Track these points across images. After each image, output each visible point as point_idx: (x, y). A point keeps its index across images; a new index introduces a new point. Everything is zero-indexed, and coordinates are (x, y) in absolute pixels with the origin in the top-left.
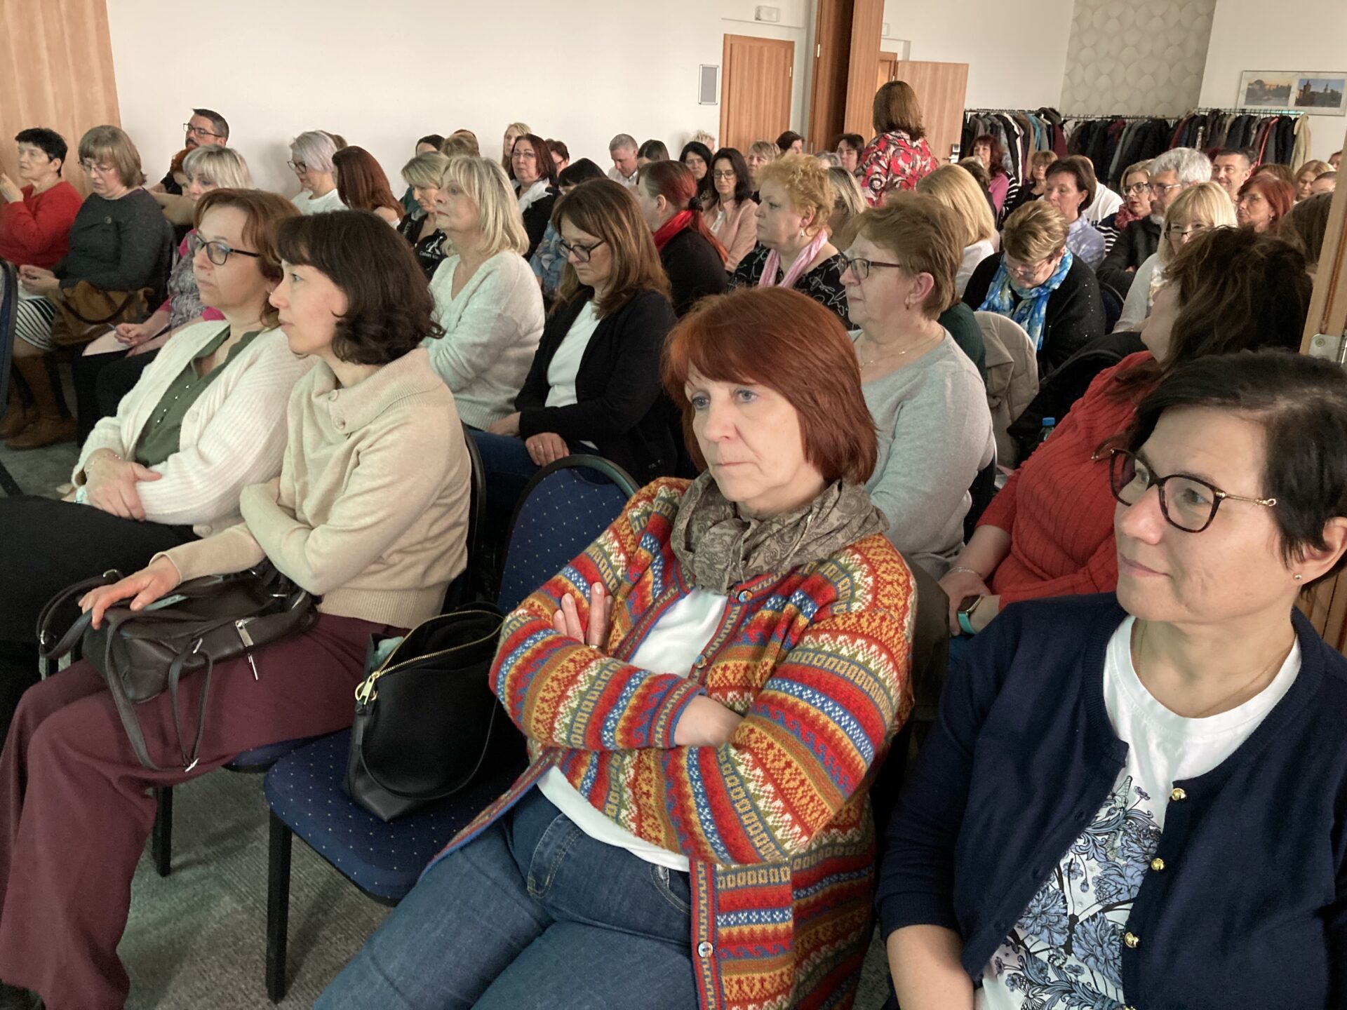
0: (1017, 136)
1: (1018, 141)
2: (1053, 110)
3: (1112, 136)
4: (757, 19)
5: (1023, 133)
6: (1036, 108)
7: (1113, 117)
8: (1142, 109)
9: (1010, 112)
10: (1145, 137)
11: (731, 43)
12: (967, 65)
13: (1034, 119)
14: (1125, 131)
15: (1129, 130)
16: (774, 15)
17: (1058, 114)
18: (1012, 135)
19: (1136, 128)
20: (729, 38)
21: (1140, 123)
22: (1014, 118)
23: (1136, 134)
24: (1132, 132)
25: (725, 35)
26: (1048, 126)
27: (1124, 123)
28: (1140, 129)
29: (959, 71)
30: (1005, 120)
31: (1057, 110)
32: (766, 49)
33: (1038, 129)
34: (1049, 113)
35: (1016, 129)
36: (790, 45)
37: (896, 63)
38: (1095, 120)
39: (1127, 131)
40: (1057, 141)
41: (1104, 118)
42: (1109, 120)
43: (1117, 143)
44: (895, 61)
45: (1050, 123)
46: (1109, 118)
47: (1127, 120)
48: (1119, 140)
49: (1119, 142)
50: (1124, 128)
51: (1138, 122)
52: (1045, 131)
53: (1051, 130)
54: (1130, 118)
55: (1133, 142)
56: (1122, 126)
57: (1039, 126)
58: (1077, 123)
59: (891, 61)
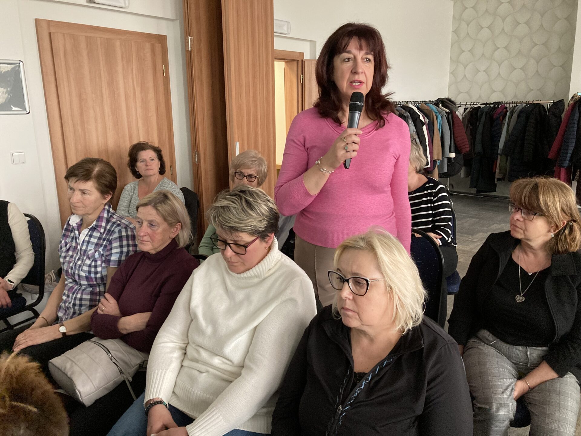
0: (423, 124)
1: (424, 128)
2: (449, 100)
3: (498, 118)
5: (427, 121)
6: (434, 99)
7: (495, 103)
8: (515, 96)
9: (414, 103)
10: (527, 118)
13: (434, 108)
14: (508, 114)
15: (512, 114)
17: (453, 102)
18: (419, 124)
19: (518, 111)
20: (44, 24)
21: (520, 107)
22: (418, 108)
23: (519, 116)
24: (515, 115)
25: (36, 20)
26: (447, 113)
27: (506, 108)
28: (521, 112)
30: (410, 110)
31: (453, 99)
33: (439, 117)
34: (445, 102)
35: (422, 118)
36: (161, 39)
37: (303, 62)
38: (480, 106)
39: (510, 114)
40: (456, 125)
41: (488, 104)
42: (492, 106)
43: (502, 124)
44: (302, 61)
45: (448, 111)
46: (492, 104)
47: (508, 105)
48: (504, 122)
49: (504, 123)
50: (507, 111)
51: (518, 106)
52: (445, 118)
53: (450, 116)
54: (510, 103)
55: (517, 123)
56: (505, 110)
57: (440, 114)
58: (465, 109)
59: (298, 61)
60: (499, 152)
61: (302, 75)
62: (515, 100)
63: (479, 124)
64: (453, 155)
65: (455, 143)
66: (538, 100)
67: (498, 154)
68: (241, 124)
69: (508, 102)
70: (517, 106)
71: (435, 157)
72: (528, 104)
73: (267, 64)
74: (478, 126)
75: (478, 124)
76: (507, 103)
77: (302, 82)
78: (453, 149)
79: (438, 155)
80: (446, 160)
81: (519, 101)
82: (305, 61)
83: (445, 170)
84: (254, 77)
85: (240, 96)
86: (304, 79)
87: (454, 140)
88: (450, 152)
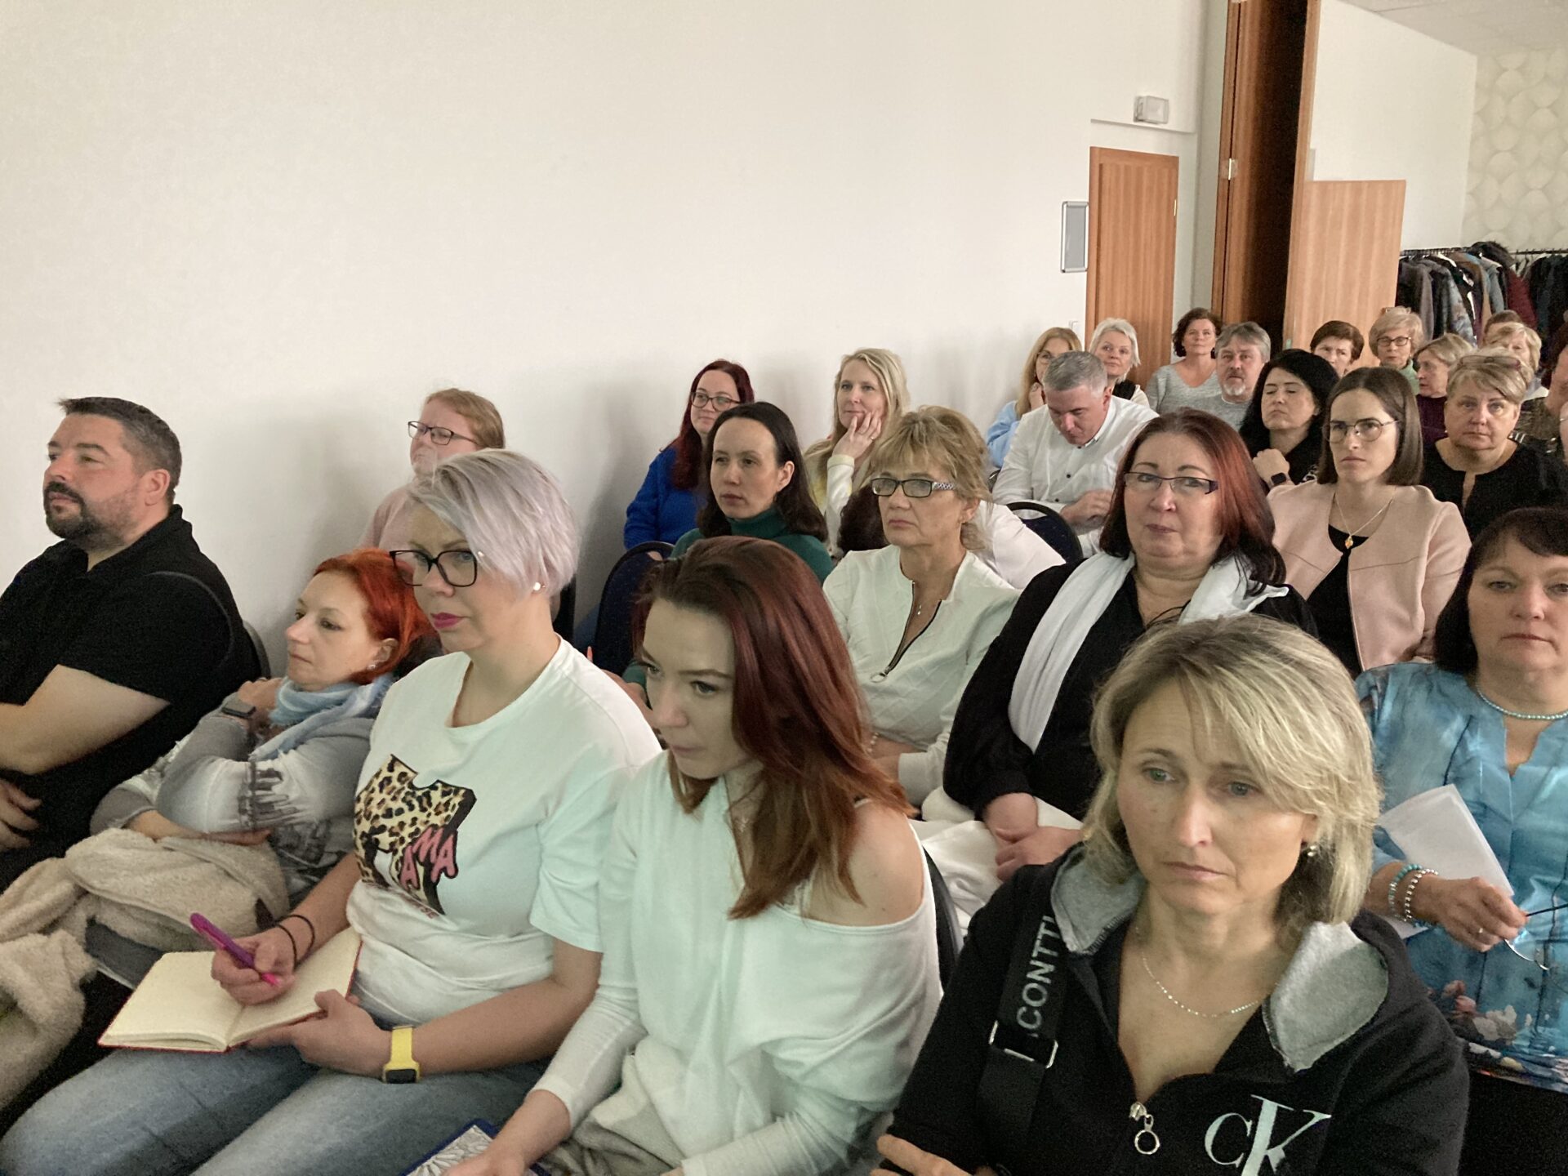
1: (1471, 296)
2: (1496, 245)
4: (1137, 119)
5: (1471, 283)
6: (1469, 243)
9: (1447, 252)
11: (1102, 162)
12: (1404, 182)
13: (1473, 259)
16: (1160, 112)
17: (1504, 250)
18: (1463, 288)
20: (1097, 152)
22: (1455, 260)
25: (1092, 148)
26: (1498, 269)
29: (1393, 191)
30: (1445, 263)
31: (1504, 245)
32: (1146, 169)
34: (1489, 250)
35: (1465, 278)
36: (1172, 162)
40: (1511, 290)
41: (1556, 252)
42: (1564, 255)
45: (1499, 265)
46: (1564, 252)
52: (1496, 278)
53: (1503, 276)
58: (1526, 262)
63: (1543, 289)
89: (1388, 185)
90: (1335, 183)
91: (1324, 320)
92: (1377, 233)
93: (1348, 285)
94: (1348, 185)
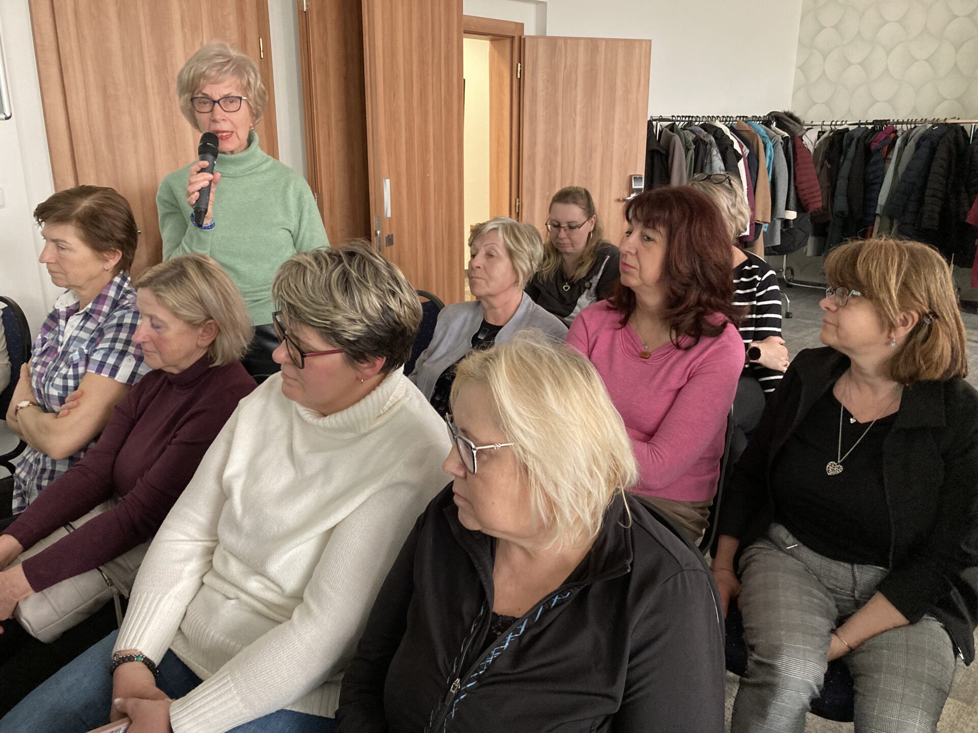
0: (738, 157)
1: (741, 165)
2: (790, 116)
3: (878, 150)
5: (747, 151)
6: (763, 113)
7: (875, 122)
8: (914, 110)
9: (725, 119)
10: (933, 151)
12: (649, 42)
13: (762, 129)
14: (899, 142)
15: (906, 141)
17: (797, 120)
18: (730, 157)
19: (917, 137)
21: (921, 129)
22: (732, 129)
23: (918, 146)
24: (911, 144)
26: (784, 138)
27: (895, 131)
28: (923, 138)
29: (635, 52)
30: (718, 133)
31: (797, 115)
33: (770, 145)
34: (783, 120)
35: (736, 146)
37: (522, 40)
38: (848, 128)
39: (902, 142)
40: (799, 161)
41: (862, 124)
42: (870, 127)
43: (886, 159)
44: (520, 38)
45: (786, 135)
46: (870, 124)
47: (899, 127)
48: (890, 156)
49: (890, 159)
50: (897, 137)
51: (916, 129)
52: (780, 147)
53: (790, 145)
54: (902, 123)
55: (914, 158)
56: (893, 135)
57: (771, 139)
58: (821, 133)
59: (513, 38)
60: (878, 211)
61: (519, 65)
62: (913, 117)
63: (844, 160)
64: (792, 215)
65: (797, 194)
66: (955, 118)
67: (875, 215)
68: (395, 147)
69: (901, 120)
70: (915, 127)
71: (759, 218)
72: (937, 125)
73: (449, 40)
74: (843, 163)
75: (841, 161)
76: (898, 123)
77: (519, 77)
78: (792, 203)
79: (764, 214)
80: (779, 224)
81: (919, 119)
82: (524, 39)
83: (778, 241)
84: (422, 62)
85: (394, 95)
86: (523, 72)
87: (796, 188)
88: (787, 208)
89: (629, 44)
90: (566, 39)
91: (562, 184)
92: (620, 92)
93: (588, 152)
94: (582, 42)
